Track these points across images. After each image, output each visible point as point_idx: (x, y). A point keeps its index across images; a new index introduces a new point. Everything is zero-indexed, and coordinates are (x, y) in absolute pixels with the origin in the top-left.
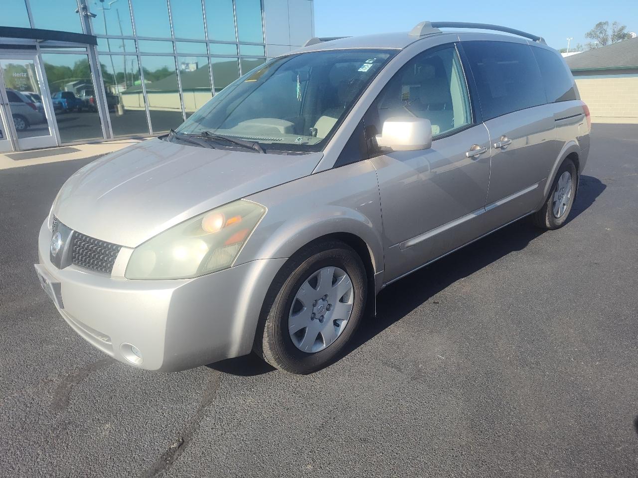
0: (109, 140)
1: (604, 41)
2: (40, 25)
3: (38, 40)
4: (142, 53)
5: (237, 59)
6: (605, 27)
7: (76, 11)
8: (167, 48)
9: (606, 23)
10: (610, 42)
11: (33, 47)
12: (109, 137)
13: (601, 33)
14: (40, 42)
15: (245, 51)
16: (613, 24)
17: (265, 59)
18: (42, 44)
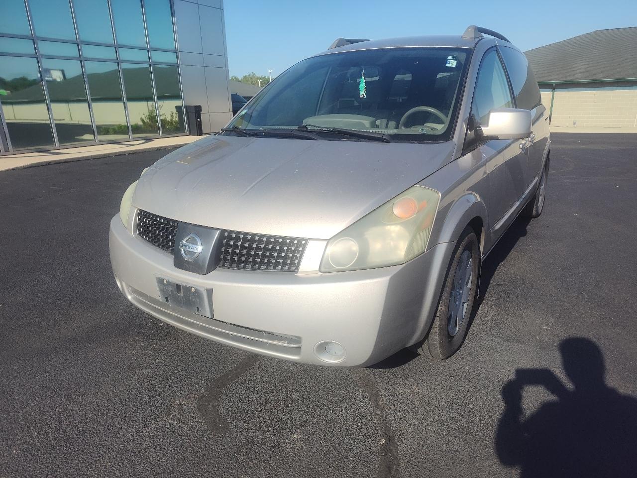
0: (6, 153)
4: (42, 55)
5: (148, 66)
8: (72, 51)
12: (7, 150)
15: (157, 57)
17: (178, 66)
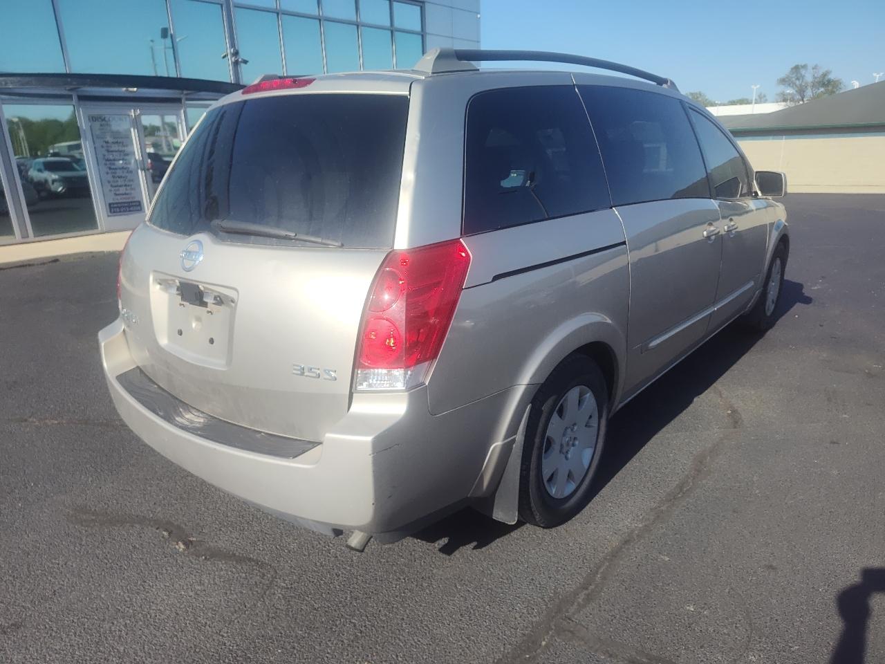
1: (801, 92)
2: (188, 73)
3: (185, 92)
6: (803, 72)
7: (222, 56)
9: (805, 67)
10: (809, 93)
11: (178, 100)
13: (798, 79)
14: (187, 94)
16: (813, 69)
18: (188, 97)
